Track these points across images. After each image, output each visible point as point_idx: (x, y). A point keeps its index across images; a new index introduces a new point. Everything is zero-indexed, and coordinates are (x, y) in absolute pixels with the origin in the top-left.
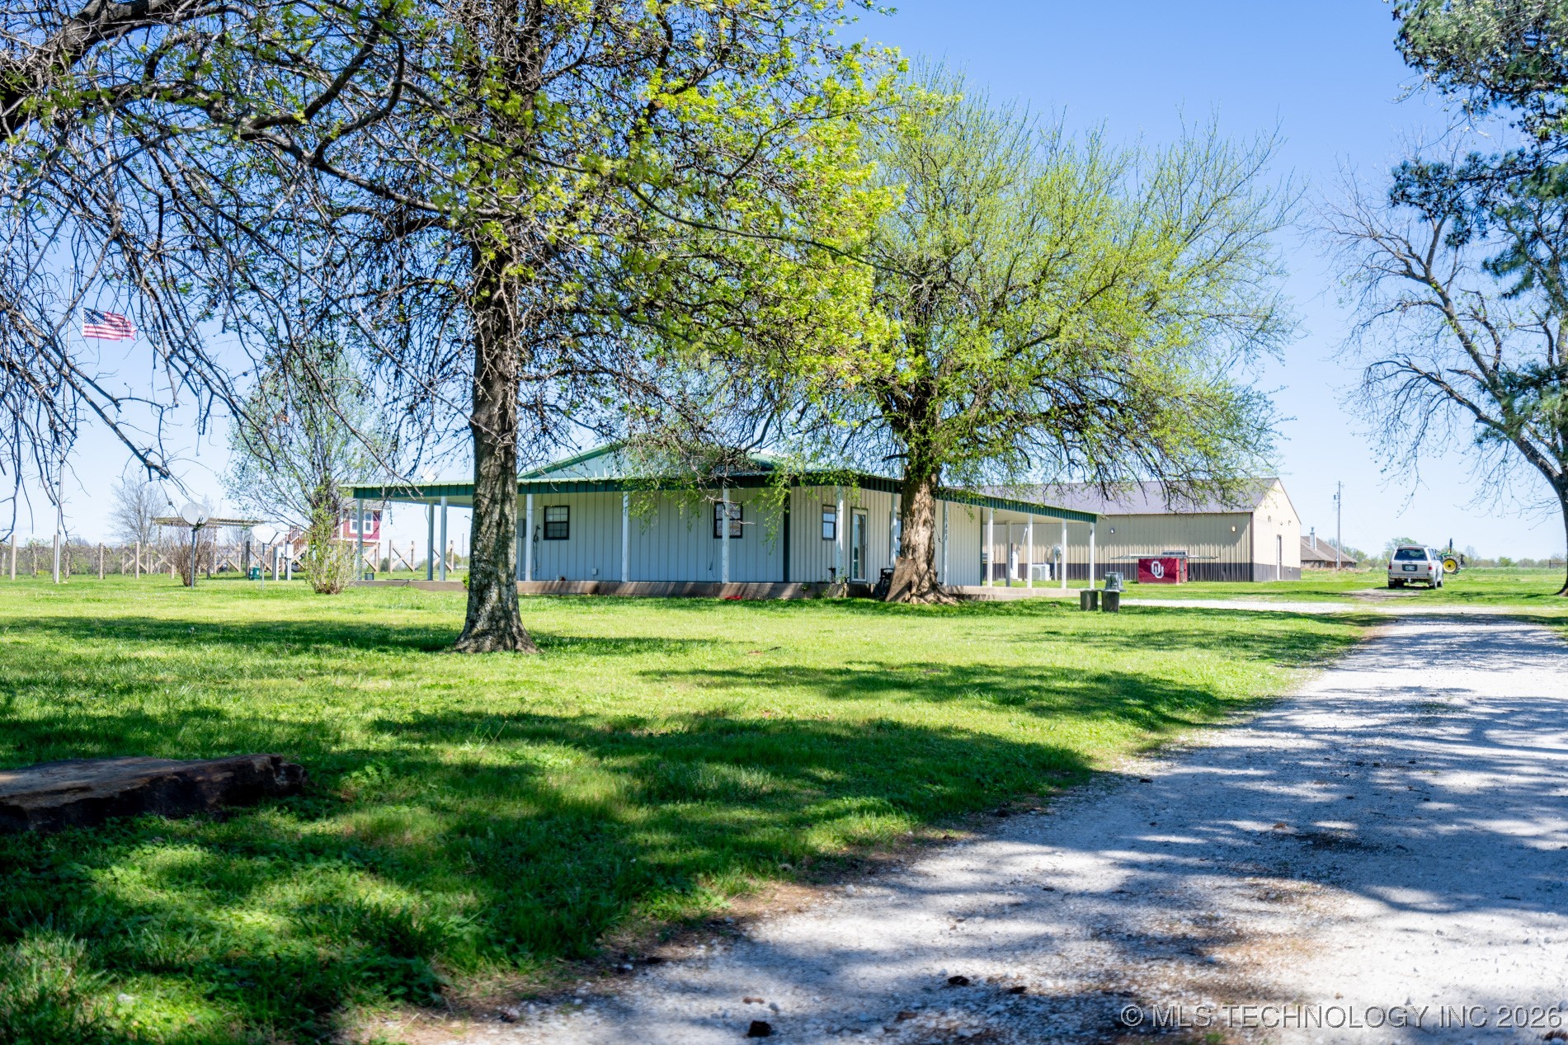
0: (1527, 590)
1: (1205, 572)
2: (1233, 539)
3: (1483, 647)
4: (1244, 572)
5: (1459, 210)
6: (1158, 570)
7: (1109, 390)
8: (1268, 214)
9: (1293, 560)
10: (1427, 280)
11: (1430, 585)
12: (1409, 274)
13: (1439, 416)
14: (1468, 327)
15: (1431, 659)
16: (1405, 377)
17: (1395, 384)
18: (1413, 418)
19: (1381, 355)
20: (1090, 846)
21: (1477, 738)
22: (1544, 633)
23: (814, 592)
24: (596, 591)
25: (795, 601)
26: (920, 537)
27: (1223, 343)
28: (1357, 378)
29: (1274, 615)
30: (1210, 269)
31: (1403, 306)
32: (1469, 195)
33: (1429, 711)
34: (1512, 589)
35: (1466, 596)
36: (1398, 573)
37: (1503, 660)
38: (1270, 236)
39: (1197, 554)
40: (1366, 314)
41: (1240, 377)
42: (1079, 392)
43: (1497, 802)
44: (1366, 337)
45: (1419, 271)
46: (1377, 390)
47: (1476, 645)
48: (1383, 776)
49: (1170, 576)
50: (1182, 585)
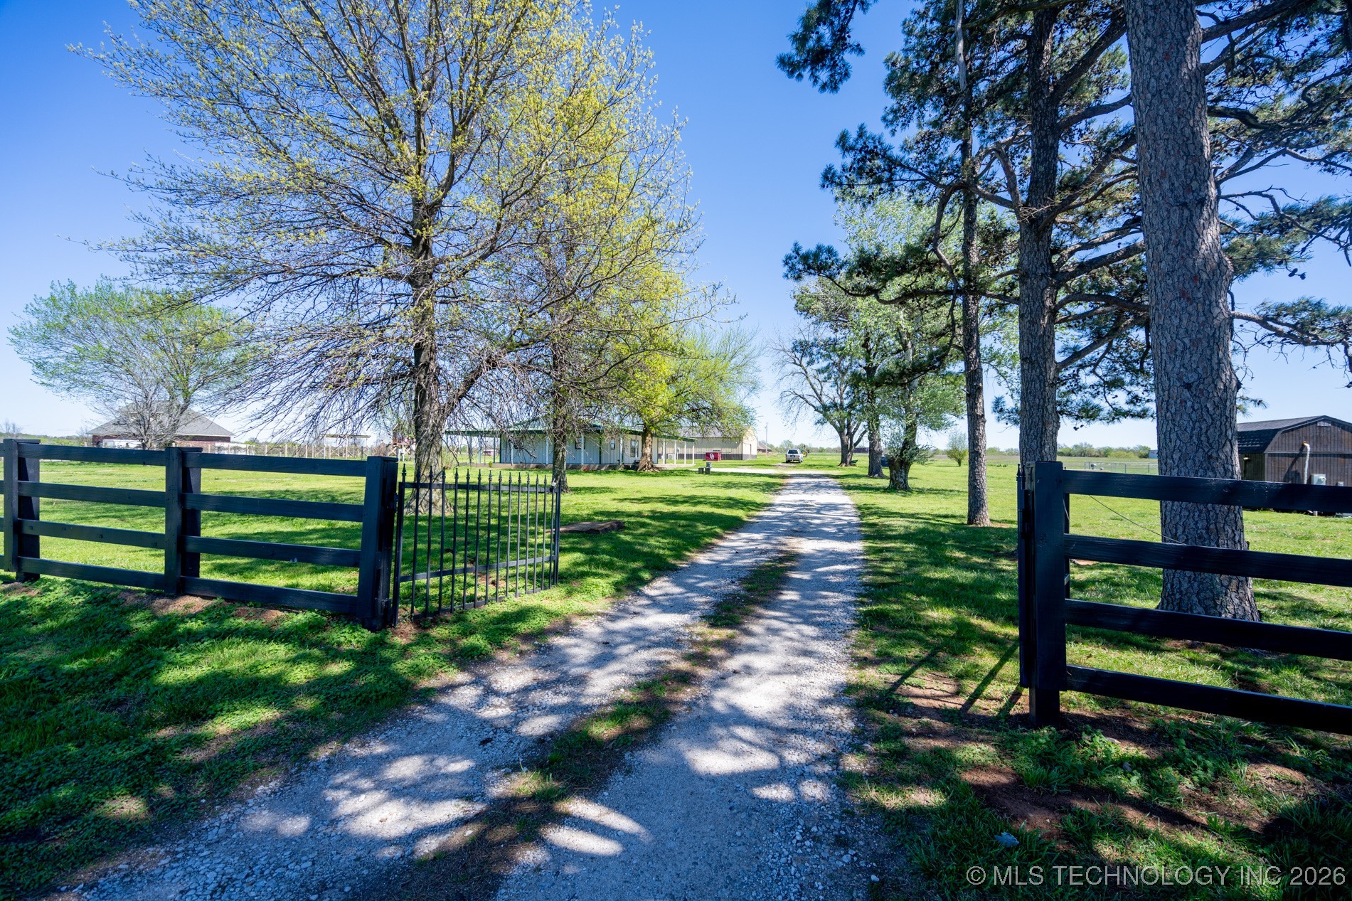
0: (829, 464)
1: (727, 457)
2: (736, 446)
3: (818, 487)
4: (740, 457)
5: (811, 355)
6: (712, 457)
7: (706, 405)
8: (756, 353)
9: (755, 452)
10: (800, 365)
11: (799, 462)
12: (795, 363)
13: (803, 409)
14: (813, 381)
15: (805, 491)
16: (793, 396)
17: (790, 398)
18: (795, 409)
19: (785, 389)
20: (758, 533)
21: (818, 512)
22: (832, 482)
23: (612, 468)
24: (537, 467)
25: (607, 472)
26: (648, 451)
27: (742, 392)
28: (778, 395)
29: (754, 475)
30: (738, 369)
31: (793, 374)
32: (815, 350)
33: (805, 506)
34: (824, 463)
35: (811, 466)
36: (789, 458)
37: (822, 491)
38: (757, 360)
39: (725, 451)
40: (781, 376)
41: (747, 403)
42: (697, 405)
43: (823, 525)
44: (781, 383)
45: (798, 362)
46: (784, 399)
47: (816, 486)
48: (801, 521)
49: (716, 459)
50: (720, 462)
